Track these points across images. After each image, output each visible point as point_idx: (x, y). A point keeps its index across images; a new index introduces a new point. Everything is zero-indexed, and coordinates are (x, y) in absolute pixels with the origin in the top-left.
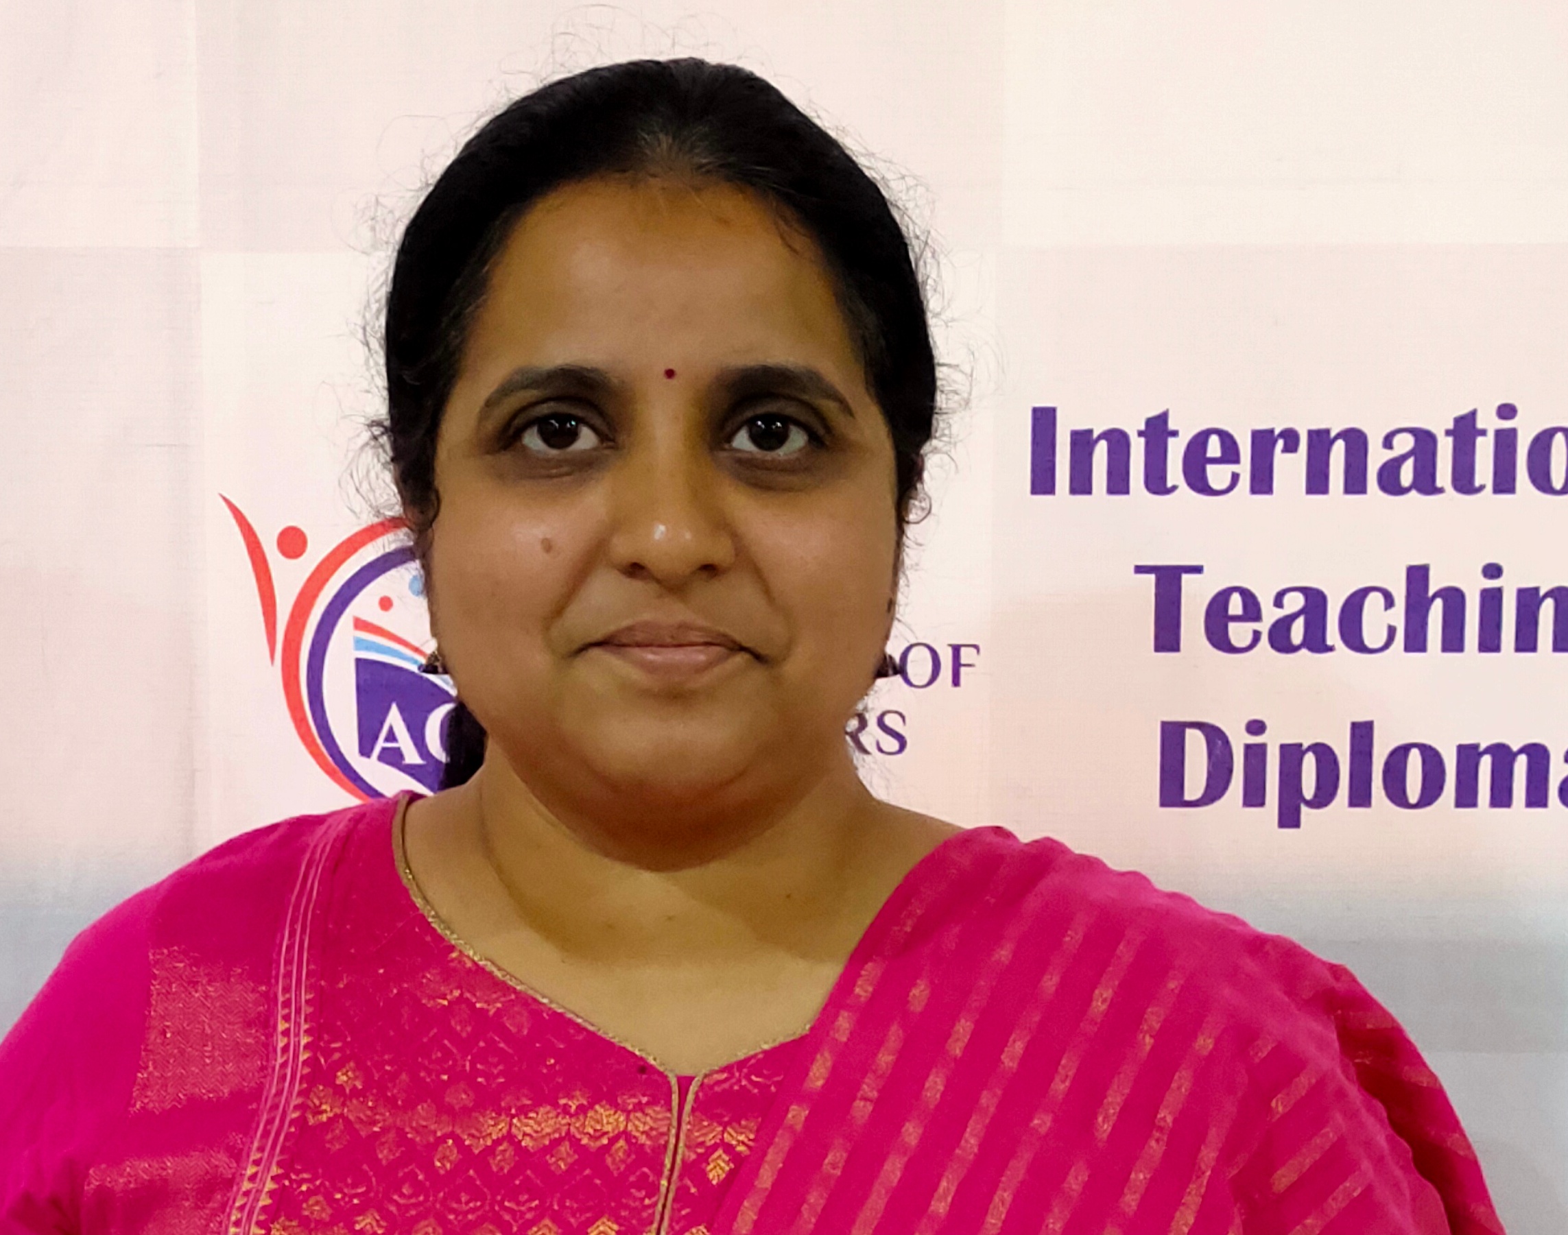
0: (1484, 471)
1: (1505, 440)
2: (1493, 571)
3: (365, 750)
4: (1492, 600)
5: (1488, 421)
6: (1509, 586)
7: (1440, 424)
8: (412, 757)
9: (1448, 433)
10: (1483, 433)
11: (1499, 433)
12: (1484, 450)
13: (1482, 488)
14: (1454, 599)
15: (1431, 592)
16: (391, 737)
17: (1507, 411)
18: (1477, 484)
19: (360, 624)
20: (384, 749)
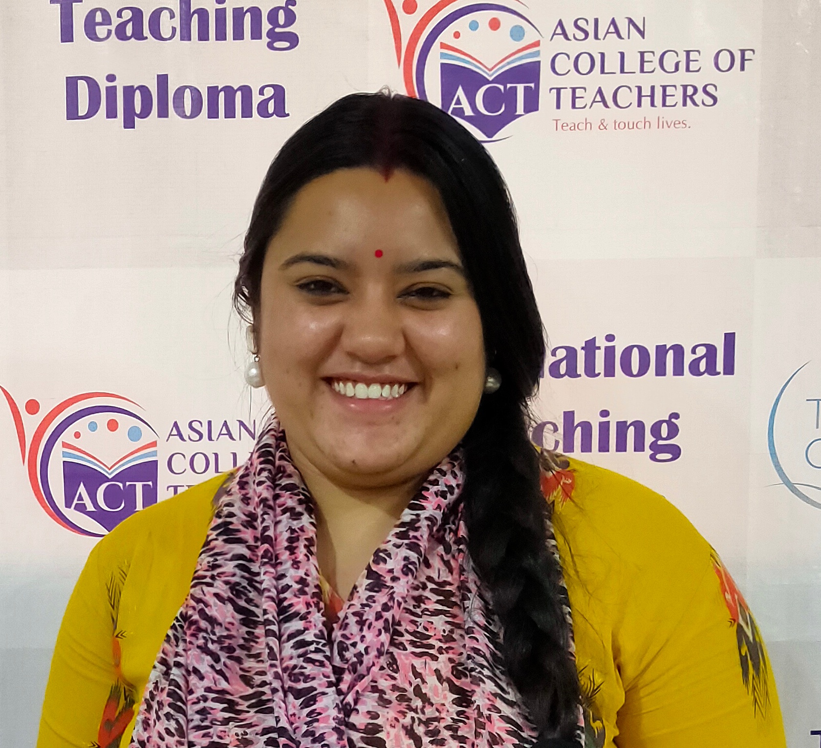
0: (600, 366)
1: (610, 352)
2: (604, 413)
3: (68, 505)
4: (604, 428)
5: (602, 343)
6: (613, 420)
7: (578, 345)
8: (90, 508)
9: (583, 348)
10: (599, 348)
11: (606, 348)
12: (600, 356)
13: (599, 374)
14: (586, 427)
15: (576, 424)
16: (80, 498)
17: (610, 338)
18: (597, 372)
19: (65, 445)
20: (77, 504)
